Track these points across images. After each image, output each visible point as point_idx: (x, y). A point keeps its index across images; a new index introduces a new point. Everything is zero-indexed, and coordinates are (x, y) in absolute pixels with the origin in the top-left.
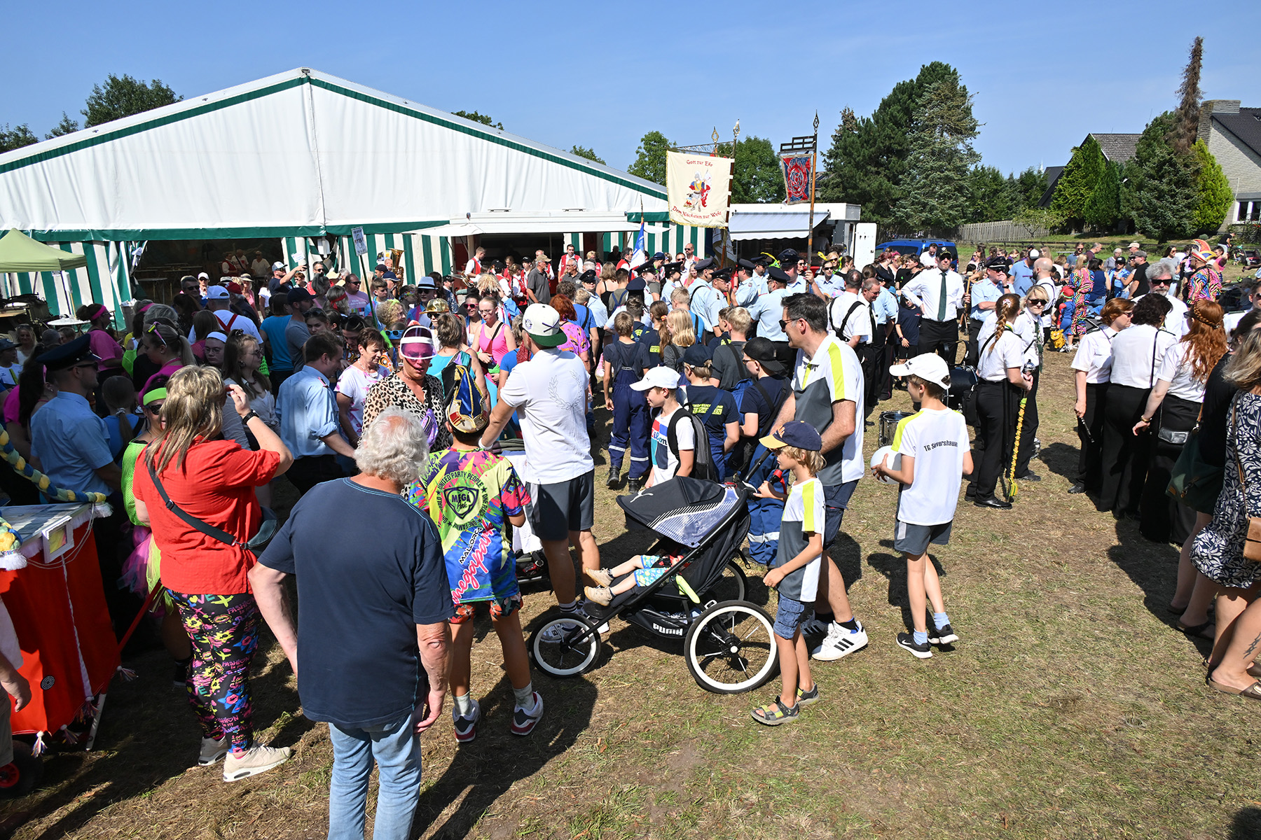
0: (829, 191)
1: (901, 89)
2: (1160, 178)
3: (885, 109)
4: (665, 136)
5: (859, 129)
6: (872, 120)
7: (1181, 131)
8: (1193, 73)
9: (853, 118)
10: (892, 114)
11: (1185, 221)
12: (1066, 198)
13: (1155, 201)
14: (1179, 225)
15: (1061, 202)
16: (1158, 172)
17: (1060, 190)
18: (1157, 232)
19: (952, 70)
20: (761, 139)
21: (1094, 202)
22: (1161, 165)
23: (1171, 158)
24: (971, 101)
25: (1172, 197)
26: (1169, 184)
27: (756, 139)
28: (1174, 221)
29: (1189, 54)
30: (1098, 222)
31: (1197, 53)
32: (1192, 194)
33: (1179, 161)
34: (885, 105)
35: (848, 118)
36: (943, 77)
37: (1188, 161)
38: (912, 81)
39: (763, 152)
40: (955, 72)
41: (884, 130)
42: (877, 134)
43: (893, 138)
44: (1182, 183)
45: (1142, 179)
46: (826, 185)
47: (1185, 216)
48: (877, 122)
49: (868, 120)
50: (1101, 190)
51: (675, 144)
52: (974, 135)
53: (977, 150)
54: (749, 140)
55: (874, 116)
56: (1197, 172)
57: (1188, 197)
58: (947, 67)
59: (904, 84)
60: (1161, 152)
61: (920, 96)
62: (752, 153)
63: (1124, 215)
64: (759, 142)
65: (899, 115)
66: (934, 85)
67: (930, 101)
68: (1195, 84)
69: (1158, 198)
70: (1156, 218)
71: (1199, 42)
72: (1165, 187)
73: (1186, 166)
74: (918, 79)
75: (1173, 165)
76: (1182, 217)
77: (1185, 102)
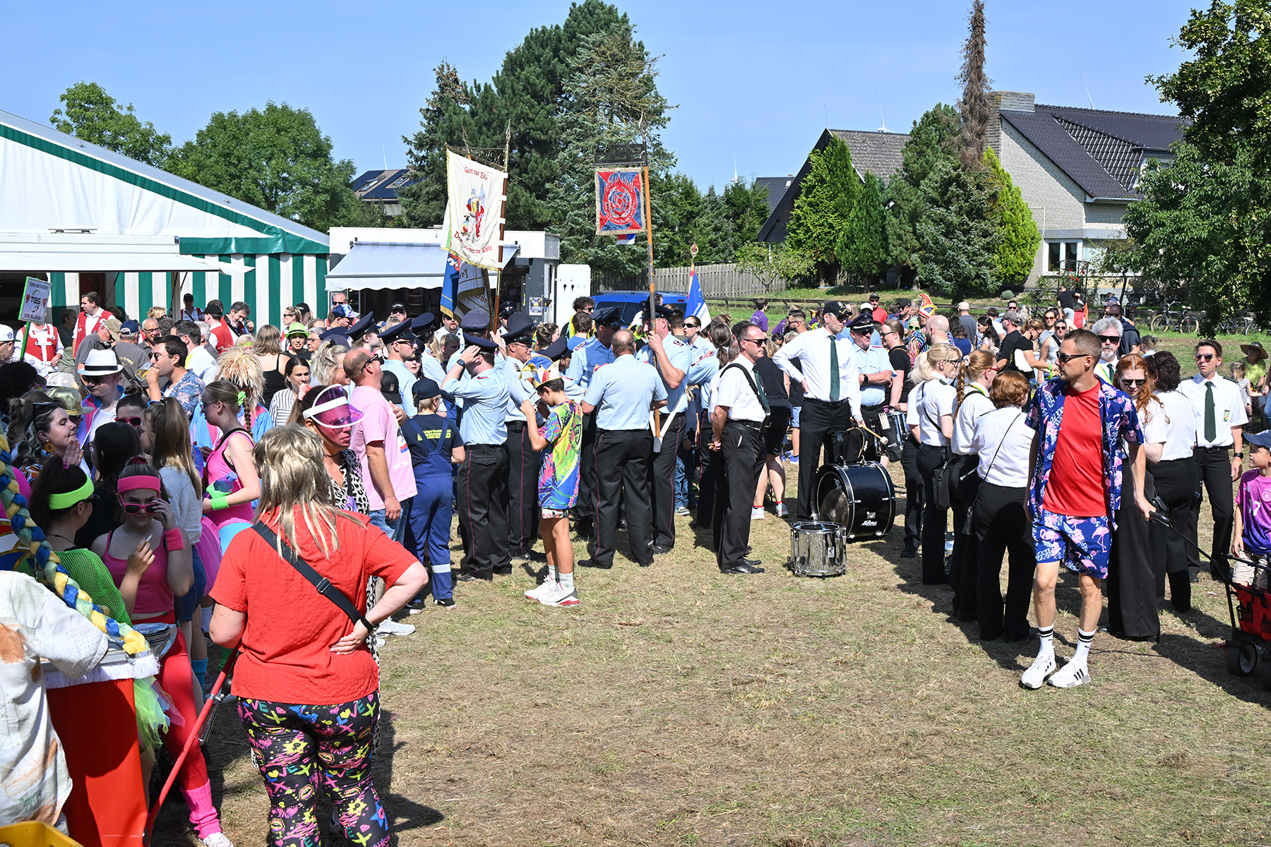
0: (422, 206)
1: (539, 40)
2: (947, 204)
3: (513, 70)
4: (109, 92)
5: (472, 101)
6: (495, 89)
7: (968, 135)
8: (976, 50)
9: (456, 81)
10: (527, 79)
11: (985, 270)
12: (808, 230)
13: (942, 239)
14: (978, 276)
15: (802, 236)
16: (943, 194)
17: (799, 218)
18: (948, 286)
19: (620, 15)
20: (295, 108)
21: (851, 239)
22: (946, 184)
23: (959, 176)
24: (655, 67)
25: (965, 232)
26: (958, 213)
27: (285, 108)
28: (970, 269)
29: (968, 24)
30: (859, 269)
31: (978, 24)
32: (991, 230)
33: (970, 180)
34: (514, 63)
35: (448, 81)
36: (607, 25)
37: (982, 181)
38: (557, 27)
39: (300, 132)
40: (625, 20)
41: (514, 106)
42: (504, 112)
43: (532, 120)
44: (976, 213)
45: (916, 205)
46: (415, 196)
47: (984, 263)
48: (502, 91)
49: (487, 88)
50: (860, 219)
51: (130, 108)
52: (662, 123)
53: (667, 147)
54: (272, 109)
55: (497, 80)
56: (994, 196)
57: (985, 234)
58: (611, 11)
59: (544, 31)
60: (942, 167)
61: (573, 53)
62: (279, 131)
63: (896, 259)
64: (292, 114)
65: (540, 83)
66: (593, 37)
67: (590, 62)
68: (979, 68)
69: (946, 235)
70: (946, 265)
71: (979, 8)
72: (955, 219)
73: (979, 187)
74: (567, 26)
75: (962, 185)
76: (980, 265)
77: (969, 94)
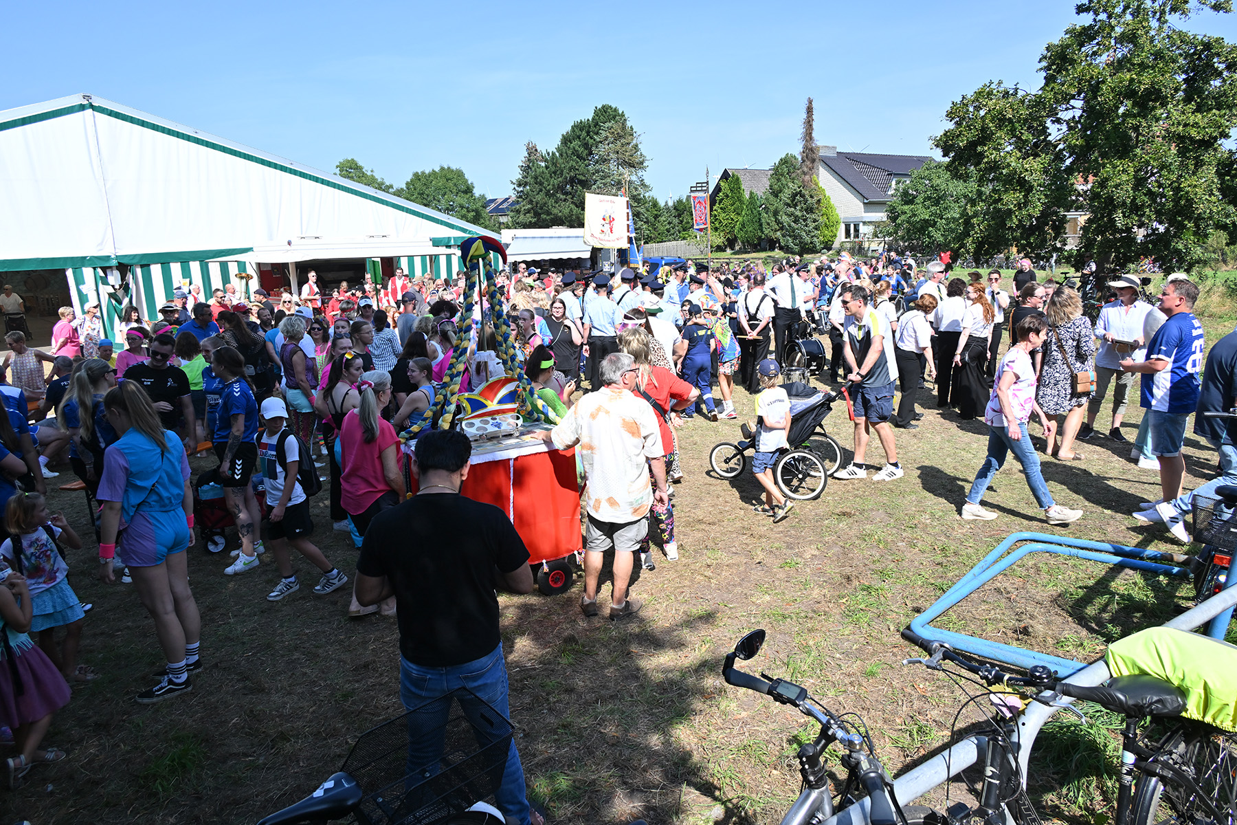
0: (522, 216)
1: (579, 127)
2: (795, 206)
3: (566, 143)
4: (360, 163)
5: (546, 161)
6: (557, 154)
7: (805, 169)
8: (809, 124)
9: (536, 150)
10: (574, 148)
11: (815, 239)
12: (721, 222)
13: (792, 224)
14: (811, 243)
15: (717, 225)
16: (792, 201)
17: (716, 216)
18: (797, 249)
19: (620, 112)
20: (454, 167)
21: (743, 225)
22: (794, 195)
23: (801, 191)
24: (640, 139)
25: (805, 220)
26: (801, 211)
27: (449, 168)
28: (808, 239)
29: (805, 110)
30: (748, 241)
31: (810, 110)
32: (817, 219)
33: (806, 193)
34: (566, 140)
35: (532, 151)
36: (614, 117)
37: (813, 193)
38: (588, 120)
39: (458, 180)
40: (623, 115)
41: (568, 162)
42: (563, 166)
43: (578, 170)
44: (810, 210)
45: (777, 207)
46: (518, 212)
47: (814, 236)
48: (561, 155)
49: (553, 154)
50: (747, 215)
51: (372, 171)
52: (644, 168)
53: (647, 182)
54: (442, 169)
55: (558, 149)
56: (819, 201)
57: (815, 221)
58: (616, 110)
59: (581, 122)
60: (793, 187)
61: (597, 134)
62: (447, 180)
63: (766, 236)
64: (453, 171)
65: (581, 150)
66: (607, 125)
67: (607, 138)
68: (811, 133)
69: (794, 222)
70: (795, 237)
71: (810, 102)
72: (798, 213)
73: (812, 197)
74: (593, 119)
75: (803, 196)
76: (812, 237)
77: (806, 147)
